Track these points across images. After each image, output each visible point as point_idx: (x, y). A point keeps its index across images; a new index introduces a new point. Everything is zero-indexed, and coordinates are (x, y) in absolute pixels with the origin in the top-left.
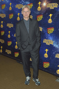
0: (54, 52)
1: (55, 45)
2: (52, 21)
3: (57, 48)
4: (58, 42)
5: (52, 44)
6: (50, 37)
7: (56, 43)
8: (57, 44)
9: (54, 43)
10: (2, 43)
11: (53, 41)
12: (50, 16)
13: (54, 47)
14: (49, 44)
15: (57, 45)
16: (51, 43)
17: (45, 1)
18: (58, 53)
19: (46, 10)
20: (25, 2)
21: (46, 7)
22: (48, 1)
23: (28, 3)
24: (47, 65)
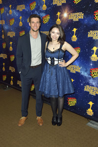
0: (82, 82)
1: (83, 72)
2: (76, 39)
3: (86, 77)
4: (86, 69)
5: (79, 71)
7: (85, 69)
8: (86, 71)
9: (81, 70)
10: (12, 71)
11: (80, 67)
12: (73, 32)
13: (82, 76)
14: (74, 72)
15: (85, 73)
16: (77, 71)
17: (66, 10)
18: (88, 84)
19: (68, 23)
20: (39, 13)
21: (67, 19)
22: (70, 10)
23: (43, 15)
24: (72, 102)
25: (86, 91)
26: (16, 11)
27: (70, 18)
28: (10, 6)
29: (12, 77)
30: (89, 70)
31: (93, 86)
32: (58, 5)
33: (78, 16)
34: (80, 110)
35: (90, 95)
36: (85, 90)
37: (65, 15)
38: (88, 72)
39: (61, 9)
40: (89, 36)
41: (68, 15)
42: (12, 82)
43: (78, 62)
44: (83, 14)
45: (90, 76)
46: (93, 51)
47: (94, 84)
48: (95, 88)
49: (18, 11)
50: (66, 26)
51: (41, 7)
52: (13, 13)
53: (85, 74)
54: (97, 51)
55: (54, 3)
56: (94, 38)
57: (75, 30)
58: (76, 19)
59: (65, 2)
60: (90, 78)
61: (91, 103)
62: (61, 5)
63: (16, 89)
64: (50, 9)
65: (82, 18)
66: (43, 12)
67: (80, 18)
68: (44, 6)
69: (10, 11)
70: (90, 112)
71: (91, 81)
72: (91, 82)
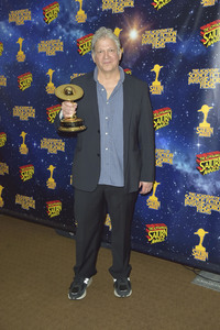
0: (178, 187)
1: (180, 164)
2: (162, 88)
3: (187, 174)
4: (187, 155)
5: (171, 162)
6: (161, 140)
7: (184, 157)
8: (187, 161)
9: (175, 159)
11: (172, 152)
12: (154, 73)
13: (178, 172)
14: (160, 165)
15: (185, 165)
16: (165, 161)
17: (136, 24)
18: (193, 189)
19: (141, 52)
20: (67, 30)
21: (138, 43)
22: (144, 23)
23: (78, 34)
24: (158, 234)
25: (188, 206)
27: (144, 42)
31: (204, 193)
32: (115, 11)
33: (164, 38)
34: (176, 251)
35: (199, 214)
36: (187, 203)
37: (133, 34)
38: (193, 162)
39: (123, 20)
40: (190, 81)
41: (140, 34)
43: (167, 140)
44: (175, 33)
45: (197, 172)
46: (202, 114)
47: (206, 188)
48: (209, 198)
50: (135, 59)
51: (72, 15)
53: (184, 167)
54: (210, 114)
55: (105, 8)
56: (203, 85)
57: (157, 68)
58: (158, 44)
59: (132, 5)
60: (196, 176)
61: (201, 233)
62: (121, 10)
63: (13, 216)
65: (174, 41)
67: (168, 40)
68: (82, 12)
70: (200, 253)
71: (199, 183)
72: (199, 185)
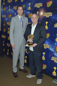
0: (50, 55)
1: (51, 48)
2: (48, 28)
3: (52, 51)
5: (49, 48)
7: (52, 47)
8: (53, 48)
9: (50, 47)
10: (8, 46)
11: (49, 45)
12: (46, 24)
13: (50, 51)
16: (47, 47)
17: (42, 11)
19: (43, 18)
20: (26, 12)
21: (43, 16)
22: (44, 11)
23: (29, 13)
24: (44, 67)
26: (13, 9)
27: (44, 16)
28: (10, 6)
29: (8, 50)
30: (54, 47)
31: (56, 57)
32: (37, 7)
33: (49, 15)
35: (55, 63)
36: (52, 59)
37: (42, 13)
38: (54, 48)
39: (39, 10)
40: (55, 27)
41: (43, 13)
42: (8, 53)
43: (48, 42)
44: (52, 14)
45: (55, 51)
49: (14, 9)
50: (41, 20)
51: (27, 8)
52: (11, 11)
53: (52, 50)
55: (35, 6)
57: (47, 23)
58: (47, 16)
59: (42, 6)
60: (55, 52)
61: (55, 68)
62: (39, 7)
64: (33, 10)
65: (51, 16)
66: (28, 11)
67: (50, 15)
68: (30, 7)
69: (9, 9)
70: (54, 73)
71: (55, 54)
72: (55, 55)
